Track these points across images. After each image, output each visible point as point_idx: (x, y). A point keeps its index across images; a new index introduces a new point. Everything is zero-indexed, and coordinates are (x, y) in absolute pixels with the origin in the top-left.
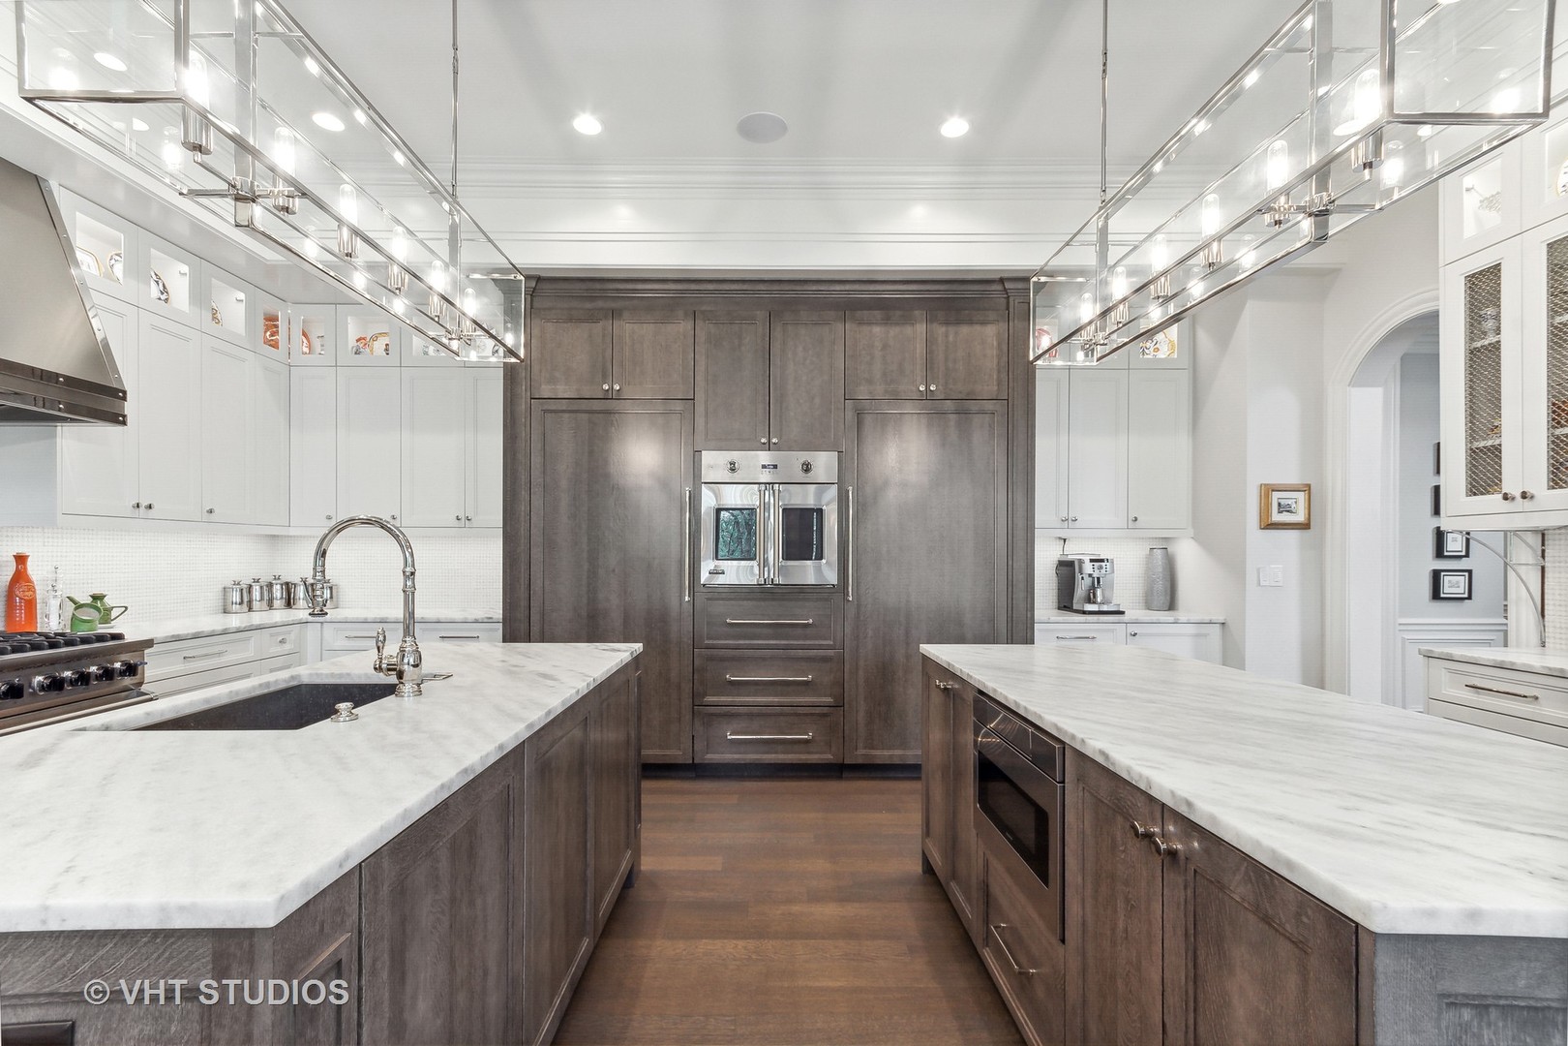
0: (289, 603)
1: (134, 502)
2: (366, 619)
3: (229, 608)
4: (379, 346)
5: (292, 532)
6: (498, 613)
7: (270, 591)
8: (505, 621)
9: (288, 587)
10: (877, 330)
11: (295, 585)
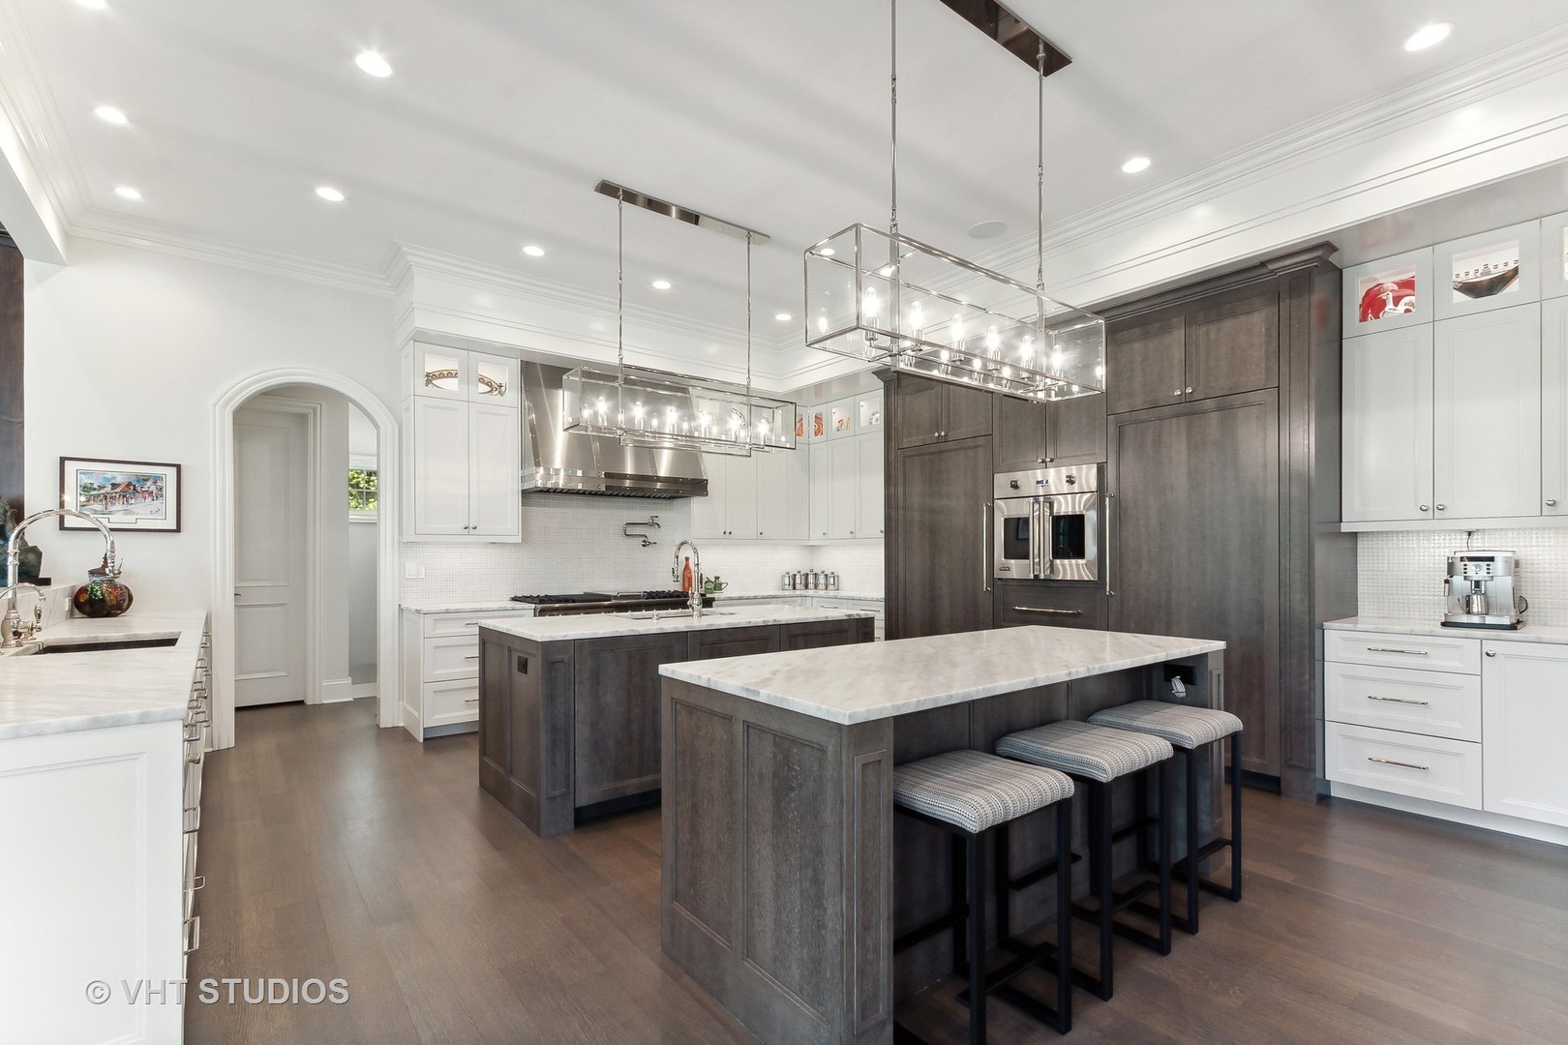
0: (816, 586)
1: (723, 531)
3: (784, 587)
6: (882, 595)
7: (807, 579)
9: (816, 576)
10: (1137, 346)
11: (819, 575)
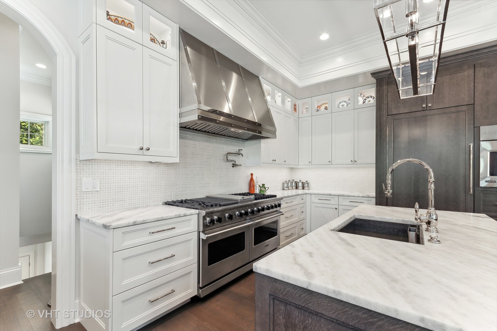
0: (297, 188)
1: (273, 159)
2: (324, 194)
3: (284, 189)
4: (323, 108)
5: (299, 167)
6: (374, 194)
7: (292, 184)
8: (376, 197)
9: (296, 183)
11: (298, 182)
